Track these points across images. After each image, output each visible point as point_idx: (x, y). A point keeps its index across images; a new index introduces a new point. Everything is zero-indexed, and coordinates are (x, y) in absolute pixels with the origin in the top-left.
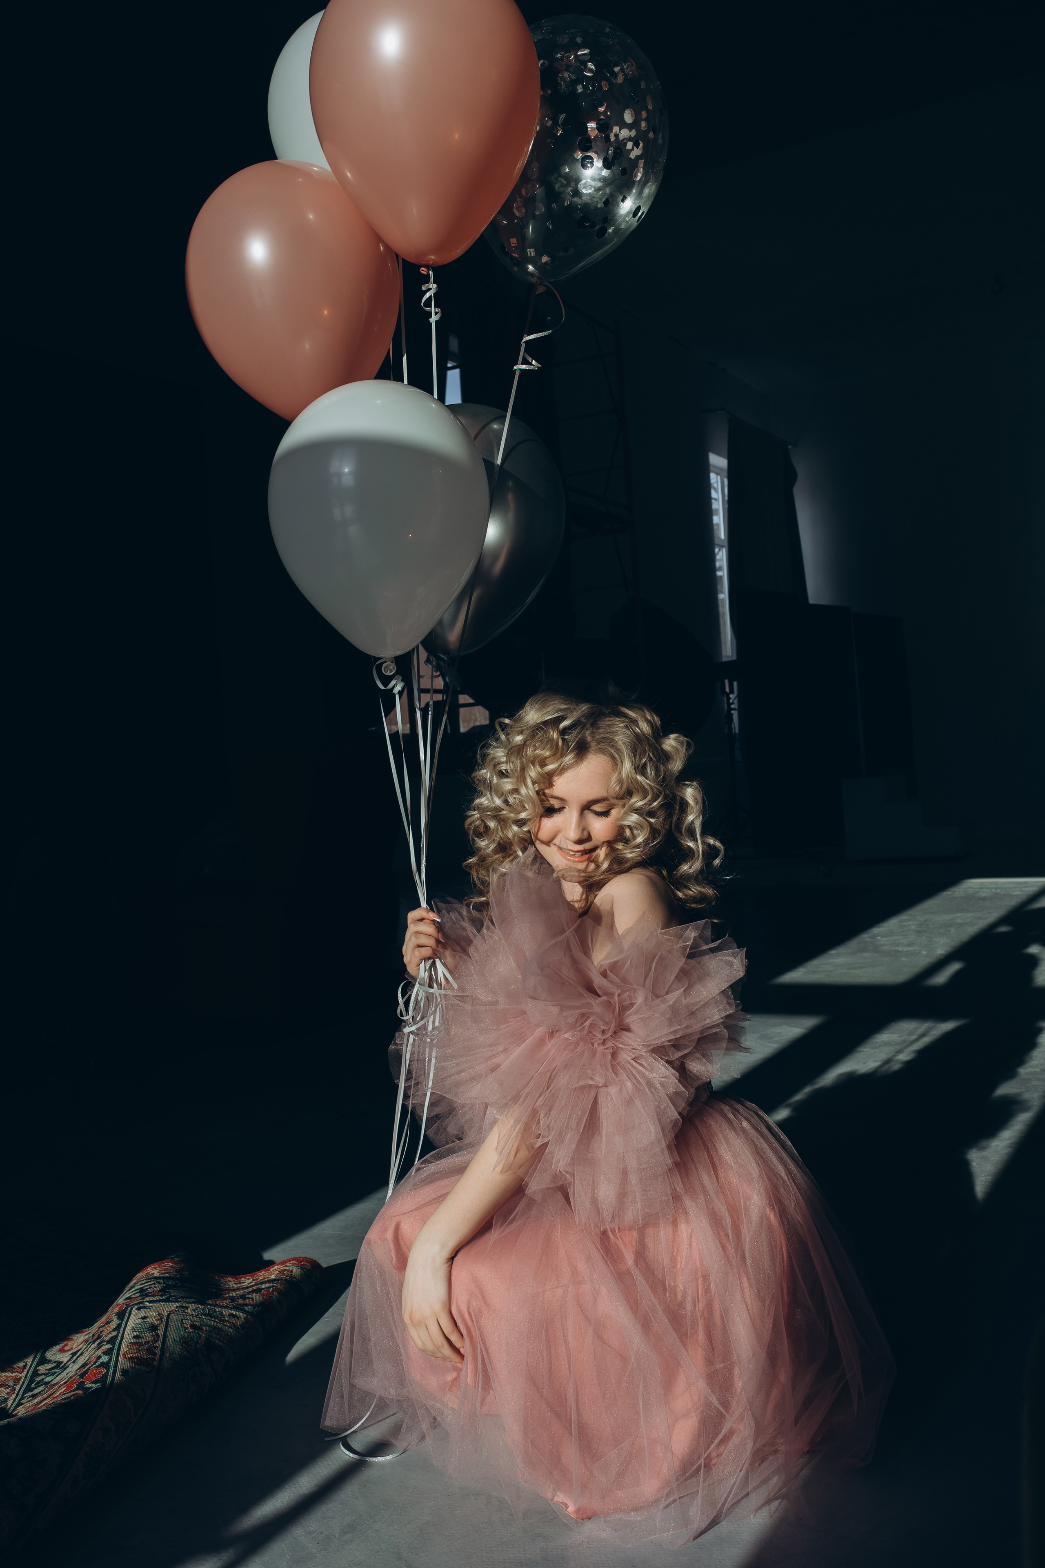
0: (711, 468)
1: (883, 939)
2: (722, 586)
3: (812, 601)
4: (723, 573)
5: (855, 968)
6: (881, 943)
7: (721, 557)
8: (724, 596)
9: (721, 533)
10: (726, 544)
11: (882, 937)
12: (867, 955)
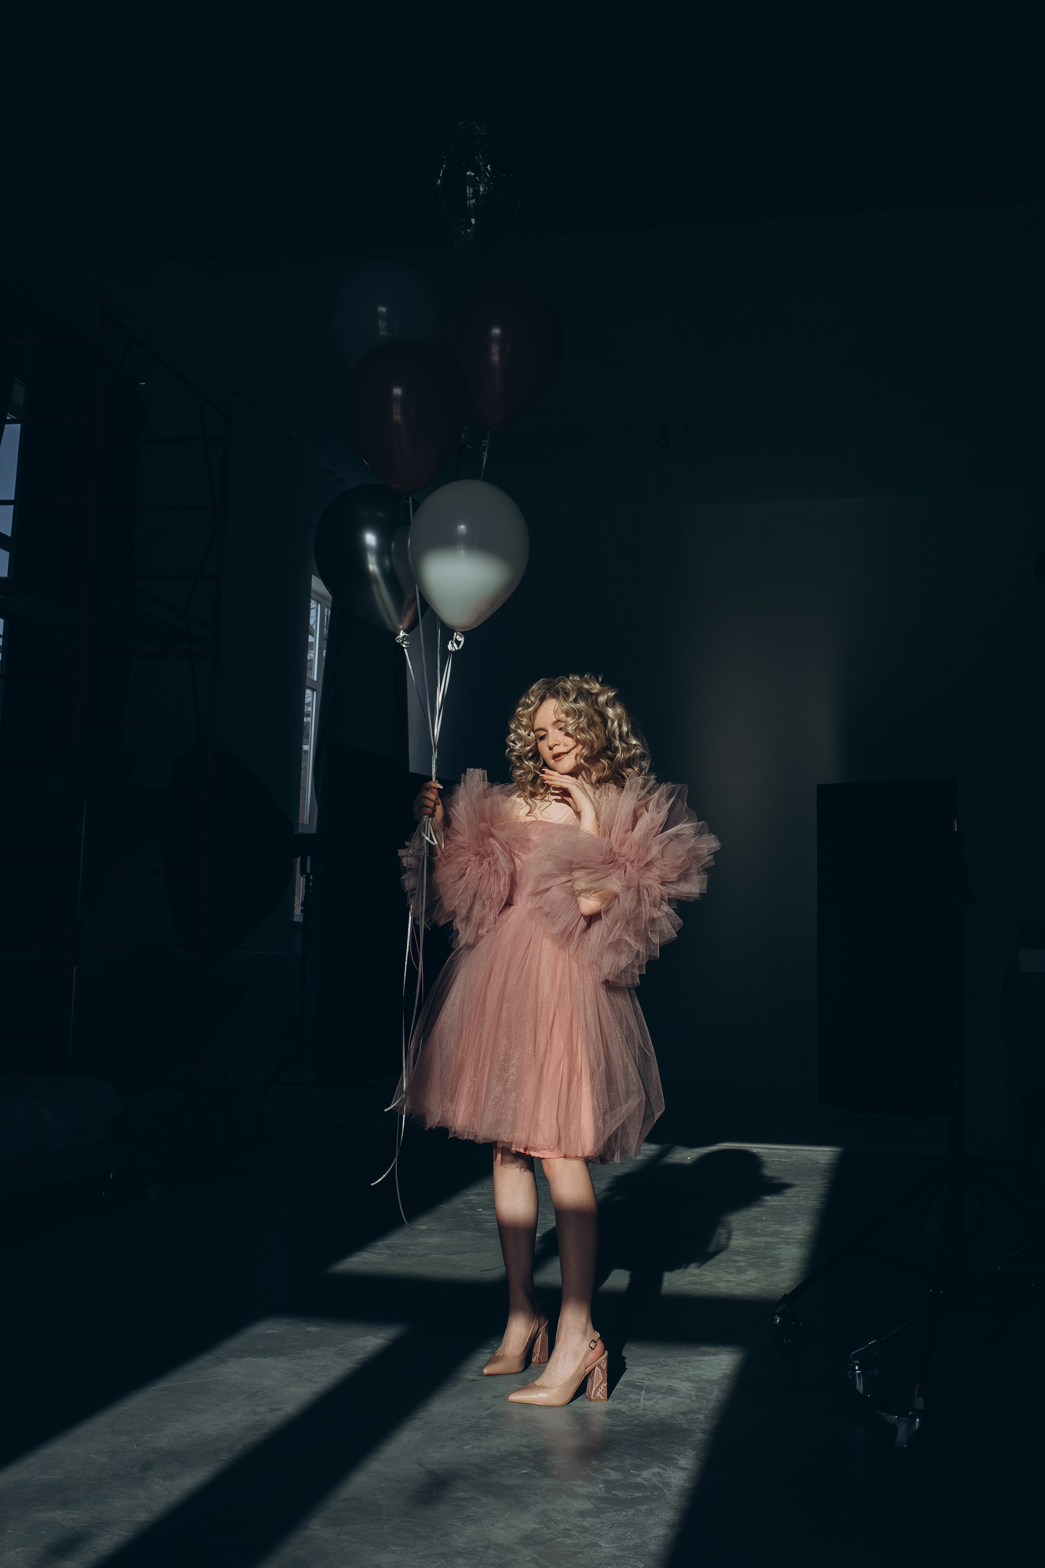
0: (313, 595)
1: (485, 1212)
2: (307, 737)
3: (410, 771)
4: (311, 721)
5: (453, 1254)
6: (483, 1217)
7: (311, 698)
8: (309, 747)
9: (315, 674)
10: (320, 688)
11: (484, 1209)
12: (467, 1234)
